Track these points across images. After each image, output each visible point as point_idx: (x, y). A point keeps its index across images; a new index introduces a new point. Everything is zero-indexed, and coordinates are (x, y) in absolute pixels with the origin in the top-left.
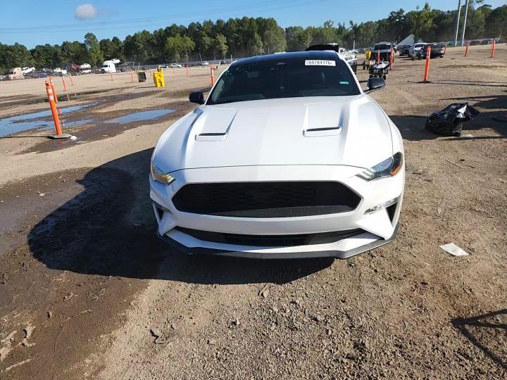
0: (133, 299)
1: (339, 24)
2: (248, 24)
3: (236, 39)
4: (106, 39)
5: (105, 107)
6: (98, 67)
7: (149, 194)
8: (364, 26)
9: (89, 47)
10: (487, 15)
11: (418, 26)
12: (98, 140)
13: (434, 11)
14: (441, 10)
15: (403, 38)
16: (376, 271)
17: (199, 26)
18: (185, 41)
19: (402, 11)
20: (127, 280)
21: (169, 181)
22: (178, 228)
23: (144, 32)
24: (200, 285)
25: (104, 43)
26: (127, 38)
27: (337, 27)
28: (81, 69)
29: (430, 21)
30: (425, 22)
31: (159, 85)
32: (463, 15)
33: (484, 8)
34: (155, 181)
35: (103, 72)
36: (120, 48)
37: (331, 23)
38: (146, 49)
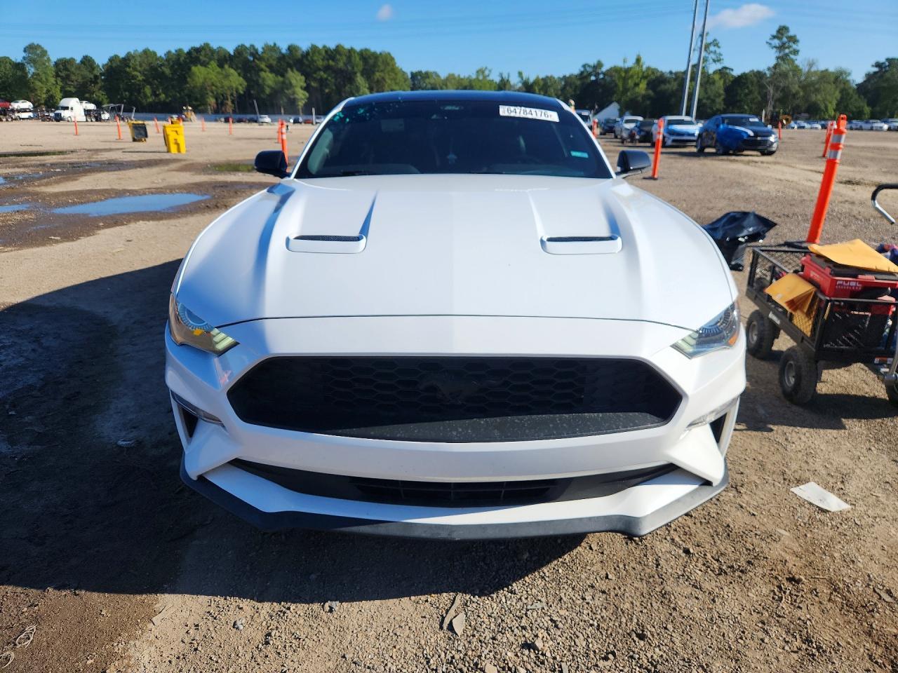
0: (112, 656)
1: (501, 75)
2: (344, 58)
3: (322, 82)
4: (68, 57)
5: (57, 182)
6: (48, 108)
7: (163, 376)
8: (542, 83)
9: (33, 70)
10: (728, 83)
11: (626, 90)
12: (38, 246)
13: (648, 68)
14: (660, 69)
15: (602, 108)
16: (687, 551)
17: (254, 53)
18: (227, 76)
19: (599, 65)
20: (96, 598)
21: (220, 346)
22: (238, 463)
23: (146, 52)
24: (293, 607)
25: (64, 66)
26: (111, 60)
27: (497, 79)
28: (13, 111)
29: (643, 85)
30: (637, 85)
31: (173, 148)
32: (693, 79)
33: (723, 72)
34: (182, 345)
35: (59, 118)
36: (96, 77)
37: (487, 73)
38: (150, 84)
